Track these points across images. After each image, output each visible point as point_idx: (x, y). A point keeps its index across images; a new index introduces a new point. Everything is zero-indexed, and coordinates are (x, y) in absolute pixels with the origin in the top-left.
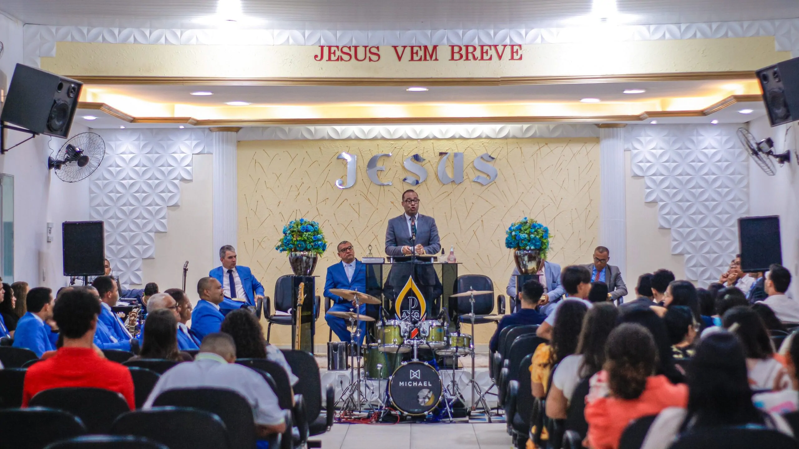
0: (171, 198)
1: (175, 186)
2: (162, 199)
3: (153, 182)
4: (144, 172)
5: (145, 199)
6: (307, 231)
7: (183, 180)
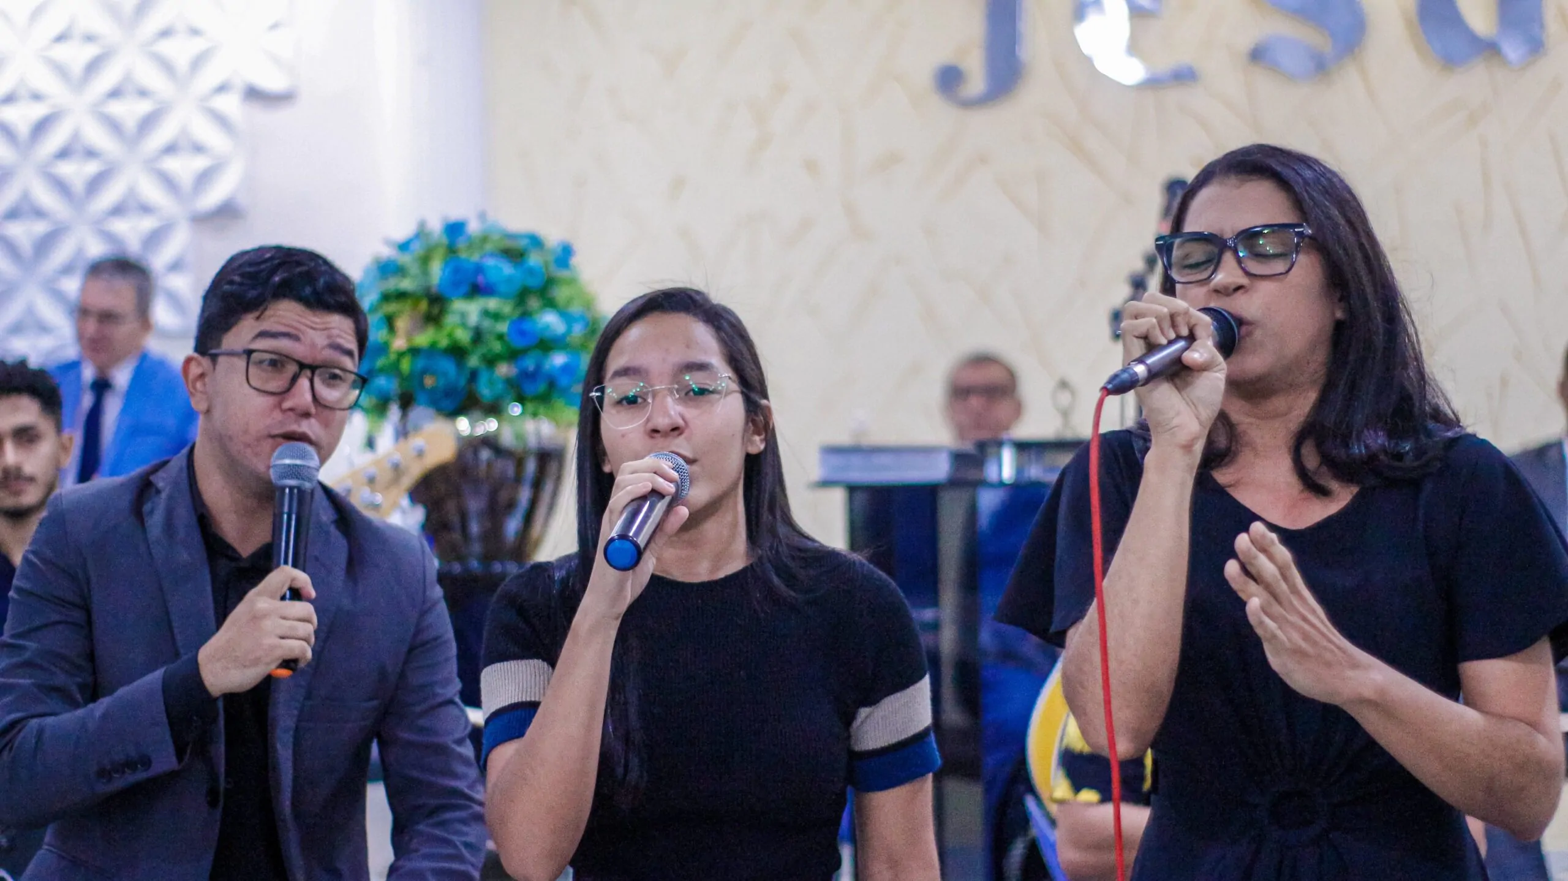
0: (204, 178)
1: (221, 121)
2: (169, 182)
3: (129, 111)
4: (93, 67)
5: (95, 184)
6: (477, 289)
7: (253, 94)
